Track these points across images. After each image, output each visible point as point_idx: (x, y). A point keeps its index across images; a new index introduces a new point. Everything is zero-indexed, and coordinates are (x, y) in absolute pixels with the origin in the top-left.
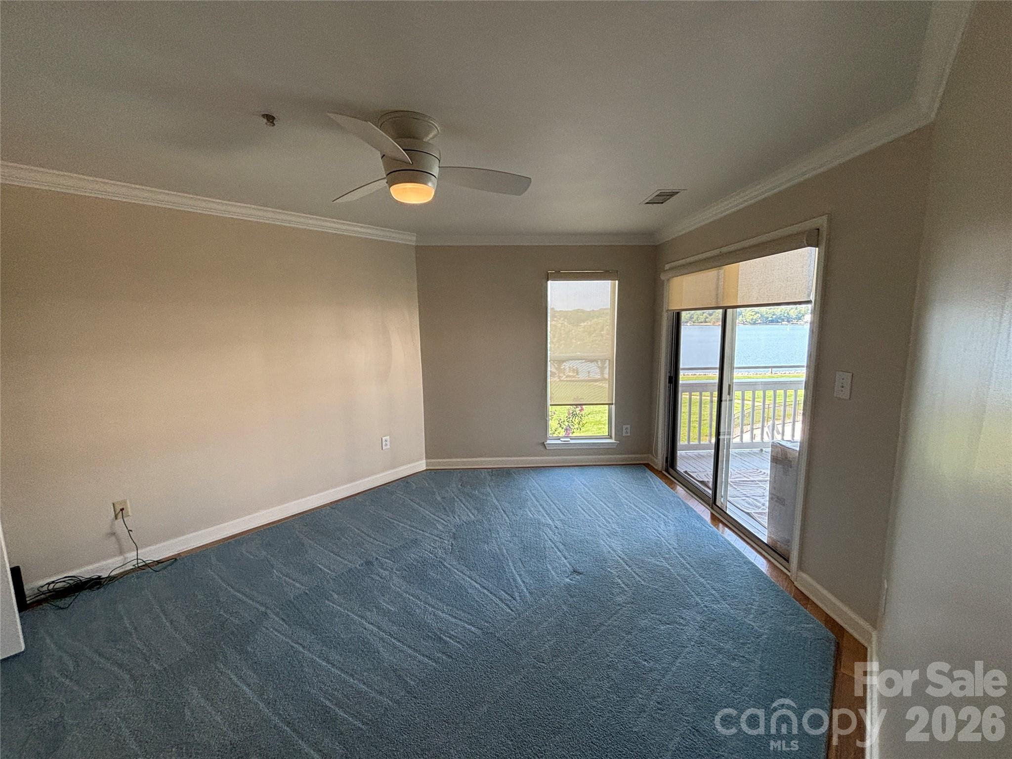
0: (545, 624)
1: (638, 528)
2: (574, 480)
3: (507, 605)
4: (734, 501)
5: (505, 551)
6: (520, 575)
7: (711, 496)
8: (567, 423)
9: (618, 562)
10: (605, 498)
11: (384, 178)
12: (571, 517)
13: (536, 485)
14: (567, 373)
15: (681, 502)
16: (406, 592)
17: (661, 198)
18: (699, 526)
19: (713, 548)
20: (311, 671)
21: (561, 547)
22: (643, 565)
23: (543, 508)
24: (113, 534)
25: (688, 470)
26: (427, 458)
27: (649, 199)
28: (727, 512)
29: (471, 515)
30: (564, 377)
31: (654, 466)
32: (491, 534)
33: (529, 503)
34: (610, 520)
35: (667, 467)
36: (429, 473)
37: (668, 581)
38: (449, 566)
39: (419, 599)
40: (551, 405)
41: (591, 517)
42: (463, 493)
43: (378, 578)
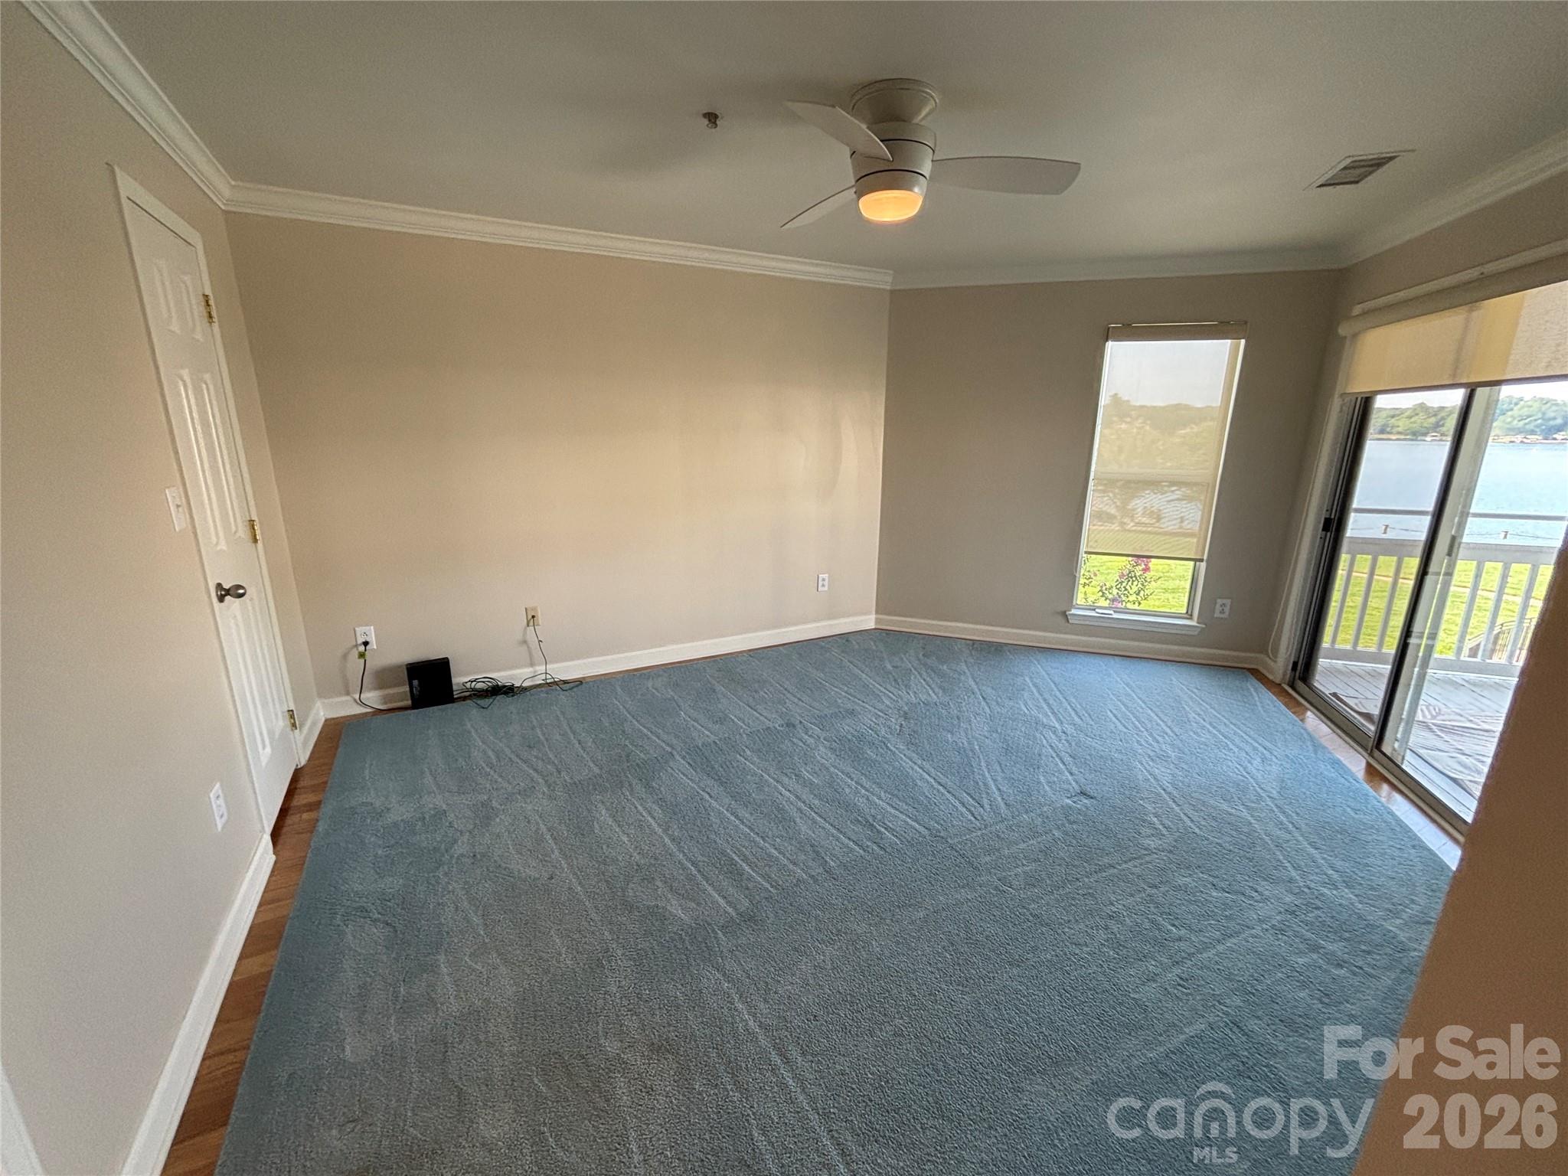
0: (1022, 846)
1: (1210, 758)
2: (1109, 675)
3: (970, 811)
4: (1429, 756)
5: (977, 747)
6: (995, 781)
7: (1371, 734)
8: (1115, 591)
9: (1158, 795)
10: (1158, 706)
11: (853, 186)
12: (1093, 723)
13: (1042, 672)
14: (1139, 518)
15: (1305, 735)
16: (835, 767)
17: (1358, 171)
18: (1333, 775)
19: (1353, 814)
20: (718, 821)
21: (1067, 759)
22: (1203, 808)
23: (1049, 705)
24: (525, 642)
25: (1339, 692)
26: (877, 612)
27: (1327, 176)
28: (1404, 767)
29: (933, 695)
30: (1132, 524)
31: (1267, 675)
32: (959, 723)
33: (1026, 694)
34: (1160, 739)
35: (1294, 679)
36: (880, 634)
37: (1245, 838)
38: (894, 749)
39: (850, 777)
40: (1086, 553)
41: (1127, 728)
42: (925, 665)
43: (801, 744)
